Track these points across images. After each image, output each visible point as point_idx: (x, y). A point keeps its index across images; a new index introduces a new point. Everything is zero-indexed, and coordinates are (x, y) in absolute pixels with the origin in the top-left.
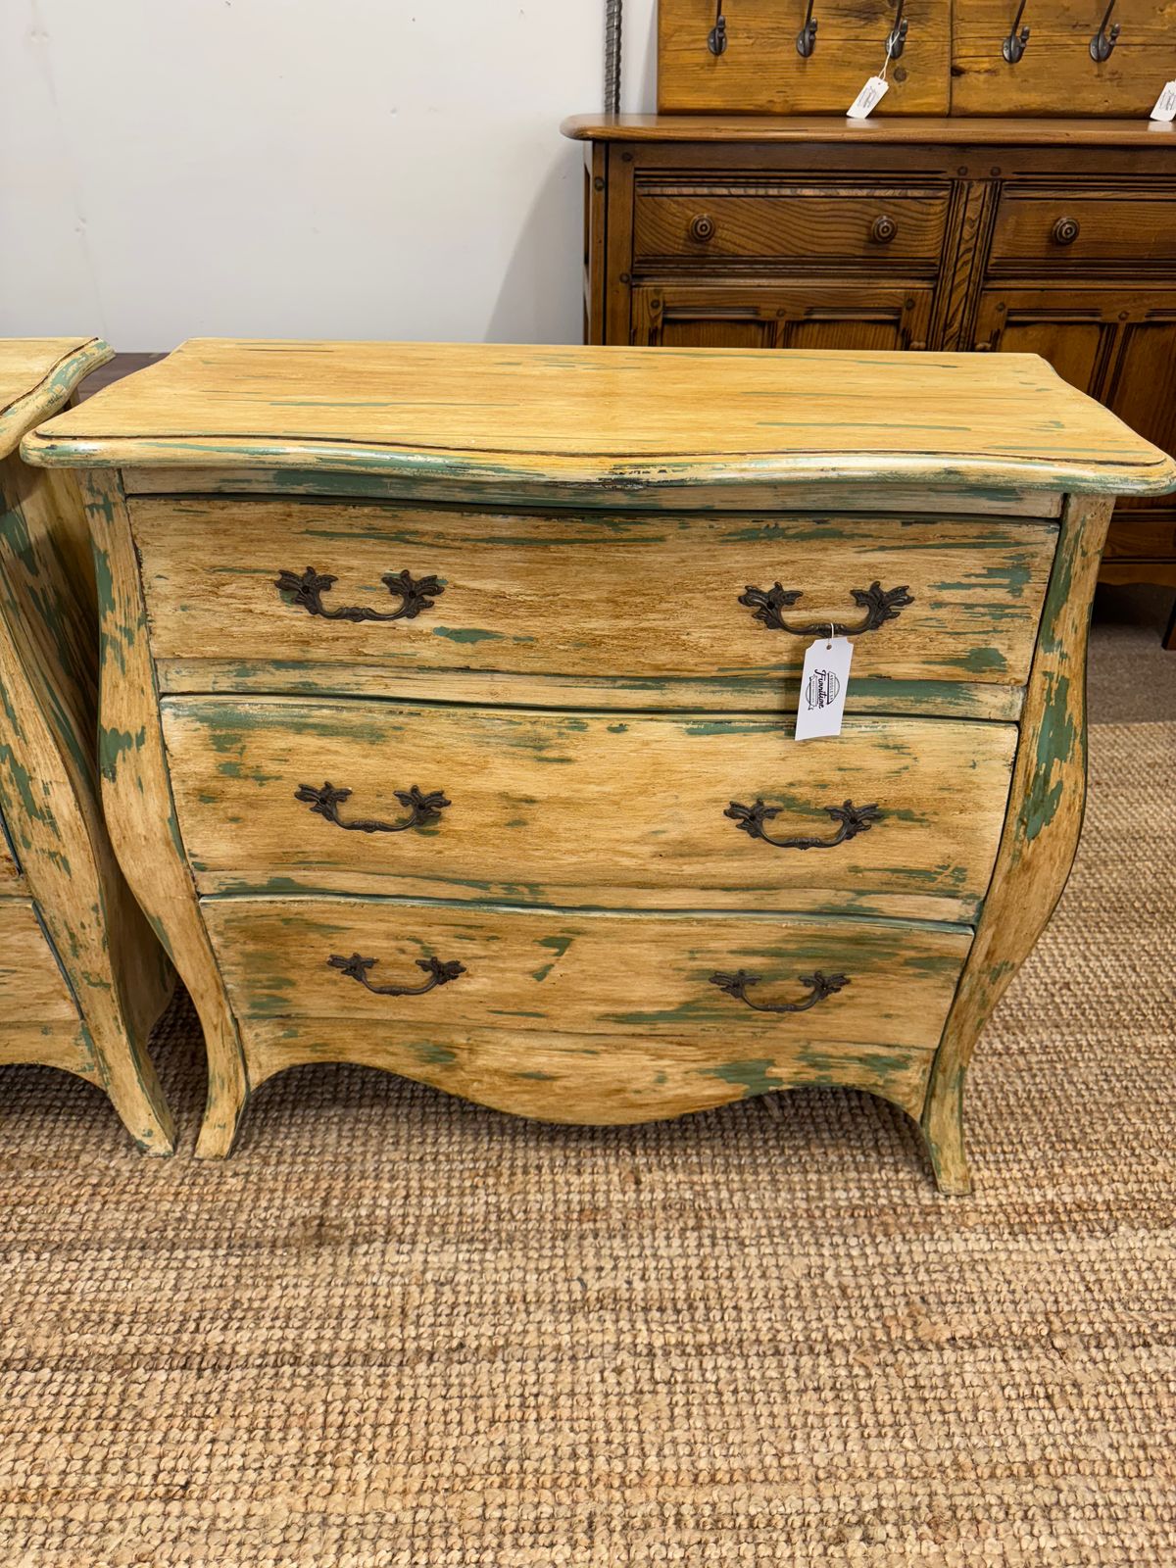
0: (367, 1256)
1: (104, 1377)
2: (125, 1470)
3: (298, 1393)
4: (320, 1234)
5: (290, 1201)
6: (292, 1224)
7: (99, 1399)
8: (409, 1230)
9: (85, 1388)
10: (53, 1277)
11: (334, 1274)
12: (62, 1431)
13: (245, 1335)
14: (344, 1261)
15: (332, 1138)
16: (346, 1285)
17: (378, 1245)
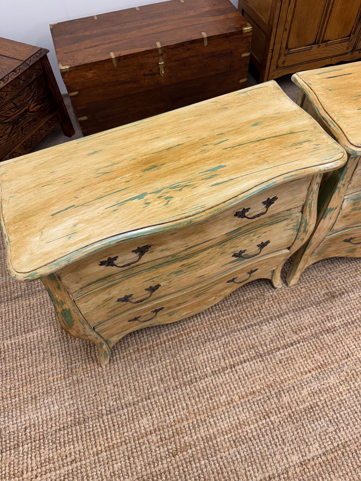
0: (345, 297)
1: (314, 340)
2: (334, 356)
3: (355, 330)
4: (332, 296)
5: (319, 291)
6: (324, 295)
7: (317, 345)
8: (350, 289)
9: (312, 344)
10: (283, 323)
11: (342, 303)
12: (316, 353)
13: (334, 322)
14: (342, 300)
15: (316, 273)
16: (346, 305)
17: (346, 294)
